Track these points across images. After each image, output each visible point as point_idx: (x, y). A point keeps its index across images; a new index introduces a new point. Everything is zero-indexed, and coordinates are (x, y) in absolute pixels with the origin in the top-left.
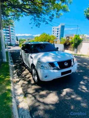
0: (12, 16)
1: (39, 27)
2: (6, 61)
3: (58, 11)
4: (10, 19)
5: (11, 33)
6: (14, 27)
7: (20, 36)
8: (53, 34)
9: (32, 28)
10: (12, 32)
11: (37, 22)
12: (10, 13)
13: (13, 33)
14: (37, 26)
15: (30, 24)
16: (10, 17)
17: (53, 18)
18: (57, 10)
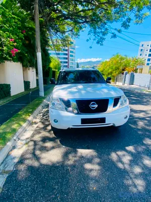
0: (69, 32)
1: (102, 45)
2: (43, 96)
3: (139, 11)
4: (67, 37)
5: (70, 58)
6: (74, 49)
7: (84, 63)
8: (141, 55)
9: (91, 47)
10: (72, 56)
11: (98, 36)
12: (66, 28)
13: (72, 58)
14: (98, 43)
15: (88, 40)
16: (67, 34)
17: (129, 26)
18: (136, 9)
